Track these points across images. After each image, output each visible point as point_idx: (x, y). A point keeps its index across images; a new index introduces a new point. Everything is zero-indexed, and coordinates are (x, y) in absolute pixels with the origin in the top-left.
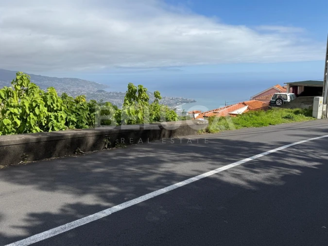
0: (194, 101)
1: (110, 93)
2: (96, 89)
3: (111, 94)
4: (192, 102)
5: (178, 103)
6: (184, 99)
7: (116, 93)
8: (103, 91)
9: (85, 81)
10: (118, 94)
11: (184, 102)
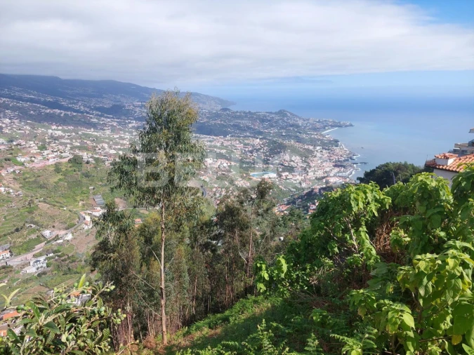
0: (351, 125)
1: (237, 112)
2: (219, 107)
3: (238, 114)
4: (347, 126)
5: (327, 128)
6: (337, 121)
7: (244, 113)
8: (229, 110)
9: (207, 97)
10: (247, 113)
11: (336, 126)
